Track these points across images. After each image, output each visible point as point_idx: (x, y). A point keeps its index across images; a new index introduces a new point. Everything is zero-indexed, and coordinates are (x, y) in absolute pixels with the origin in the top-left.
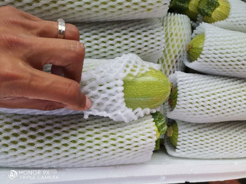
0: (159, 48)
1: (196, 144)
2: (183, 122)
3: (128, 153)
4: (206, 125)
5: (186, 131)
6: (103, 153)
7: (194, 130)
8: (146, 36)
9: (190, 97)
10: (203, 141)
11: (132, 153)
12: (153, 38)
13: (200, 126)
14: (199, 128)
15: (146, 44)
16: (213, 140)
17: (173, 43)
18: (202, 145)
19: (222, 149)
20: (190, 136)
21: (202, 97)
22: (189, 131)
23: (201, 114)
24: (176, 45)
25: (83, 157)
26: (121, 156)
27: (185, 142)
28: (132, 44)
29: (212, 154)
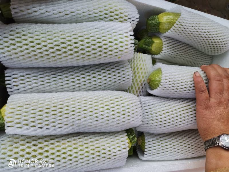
0: (129, 80)
1: (159, 149)
2: (148, 133)
3: (109, 161)
4: (165, 135)
5: (151, 140)
6: (91, 162)
7: (157, 139)
8: (119, 73)
9: (151, 115)
10: (164, 147)
11: (112, 161)
12: (124, 74)
13: (161, 136)
14: (160, 138)
15: (119, 78)
16: (171, 146)
17: (139, 75)
18: (163, 150)
19: (179, 152)
20: (154, 143)
21: (160, 115)
22: (153, 140)
23: (160, 127)
24: (141, 76)
25: (77, 166)
26: (104, 164)
27: (150, 149)
28: (109, 79)
29: (171, 157)
